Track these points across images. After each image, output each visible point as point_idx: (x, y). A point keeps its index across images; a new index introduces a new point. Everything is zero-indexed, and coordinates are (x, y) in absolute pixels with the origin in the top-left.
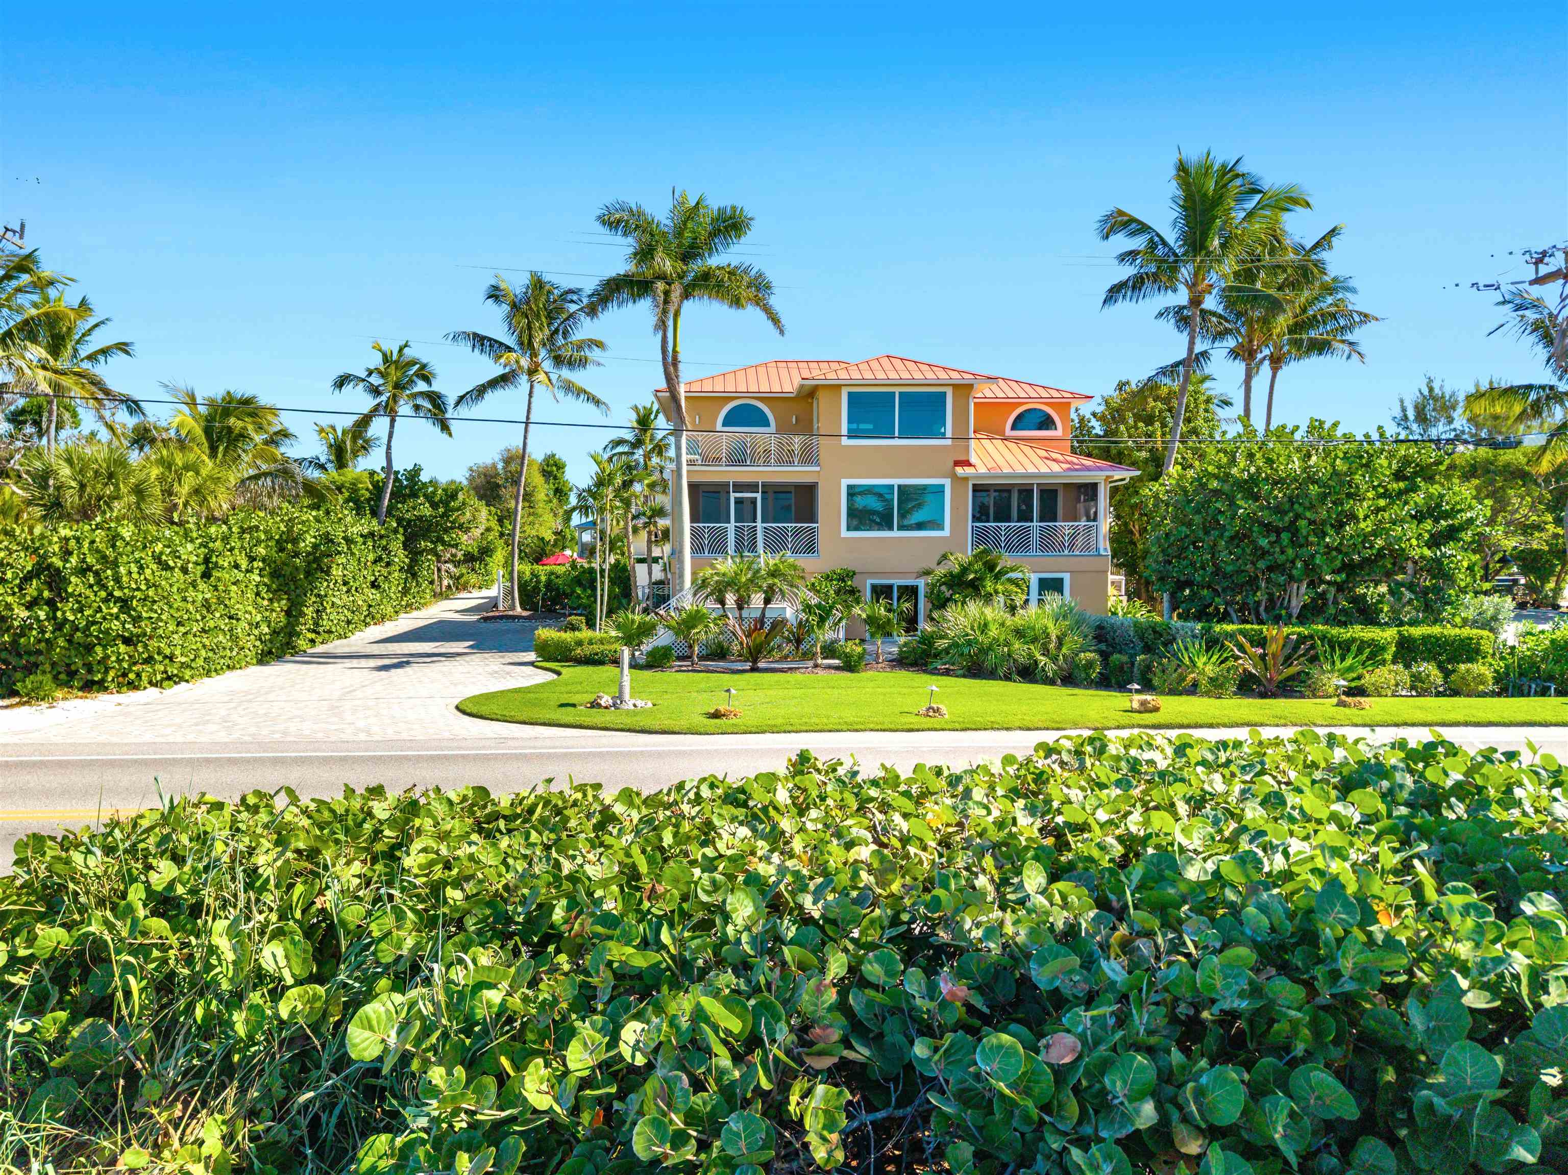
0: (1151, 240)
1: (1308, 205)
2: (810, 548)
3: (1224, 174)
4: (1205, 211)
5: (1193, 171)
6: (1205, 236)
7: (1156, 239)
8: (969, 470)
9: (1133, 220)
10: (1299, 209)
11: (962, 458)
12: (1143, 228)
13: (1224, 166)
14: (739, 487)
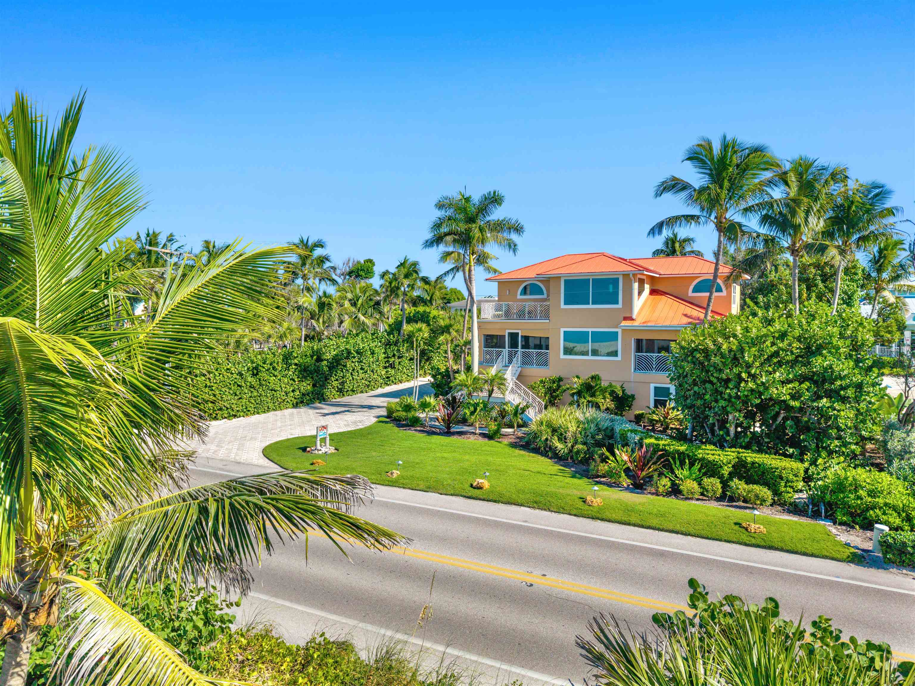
2: (545, 363)
11: (628, 315)
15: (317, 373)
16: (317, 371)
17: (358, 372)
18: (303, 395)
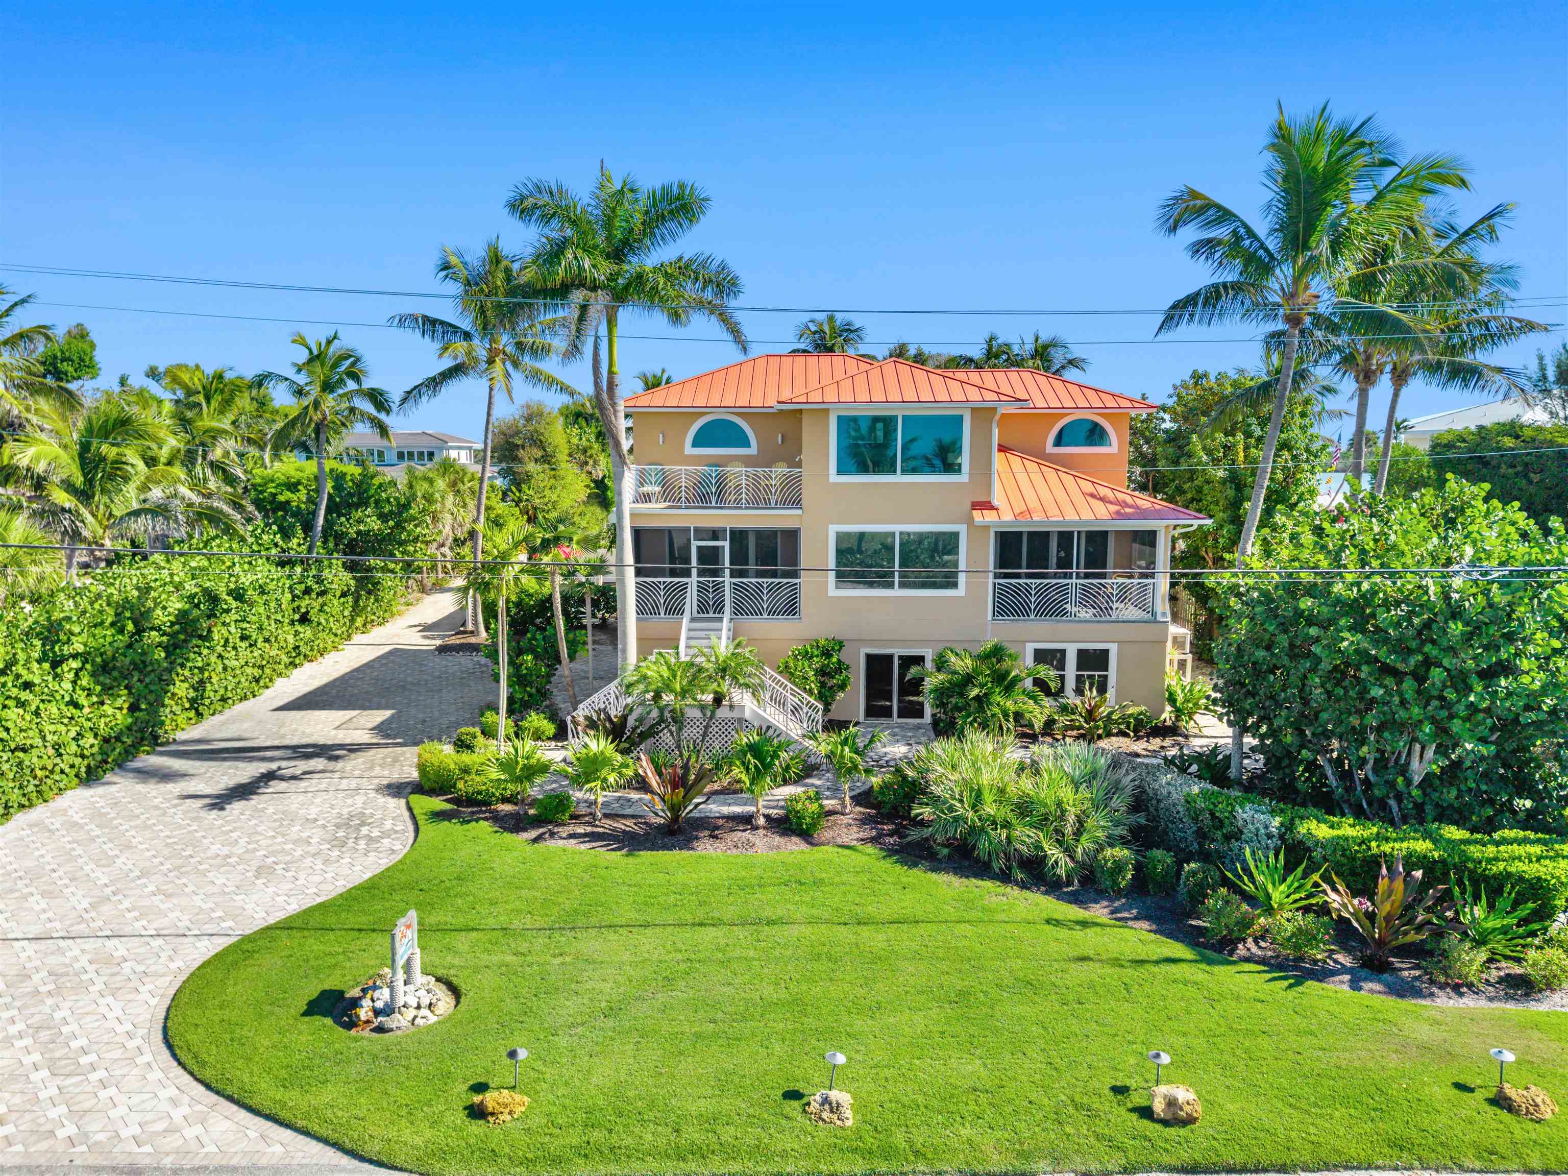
0: (1235, 233)
1: (1463, 182)
2: (791, 608)
3: (1343, 142)
4: (1310, 196)
5: (1297, 138)
6: (1310, 228)
7: (1242, 231)
8: (989, 517)
9: (1210, 205)
10: (1448, 189)
11: (983, 499)
12: (1225, 215)
13: (1341, 130)
14: (701, 533)
15: (141, 672)
16: (142, 666)
17: (235, 648)
18: (106, 740)
